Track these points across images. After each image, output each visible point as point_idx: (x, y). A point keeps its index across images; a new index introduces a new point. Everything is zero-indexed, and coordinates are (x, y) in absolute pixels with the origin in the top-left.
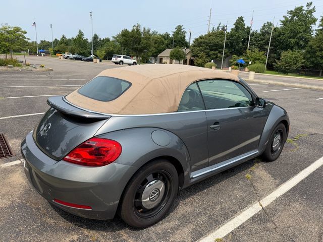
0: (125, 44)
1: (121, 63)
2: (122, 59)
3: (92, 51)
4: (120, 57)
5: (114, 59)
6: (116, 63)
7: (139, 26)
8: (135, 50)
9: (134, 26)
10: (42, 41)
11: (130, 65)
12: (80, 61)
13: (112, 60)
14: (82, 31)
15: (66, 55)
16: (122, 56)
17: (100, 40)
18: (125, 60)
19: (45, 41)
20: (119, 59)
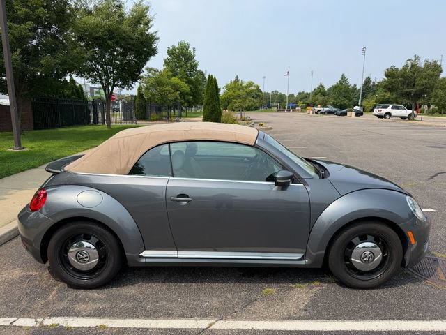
0: (389, 89)
1: (387, 116)
2: (389, 110)
3: (360, 101)
4: (387, 107)
5: (376, 111)
6: (380, 117)
7: (417, 58)
8: (407, 95)
9: (409, 60)
10: (300, 93)
11: (403, 118)
12: (332, 116)
13: (375, 113)
14: (345, 76)
15: (317, 109)
16: (391, 106)
17: (374, 85)
18: (395, 112)
19: (303, 92)
20: (384, 111)
